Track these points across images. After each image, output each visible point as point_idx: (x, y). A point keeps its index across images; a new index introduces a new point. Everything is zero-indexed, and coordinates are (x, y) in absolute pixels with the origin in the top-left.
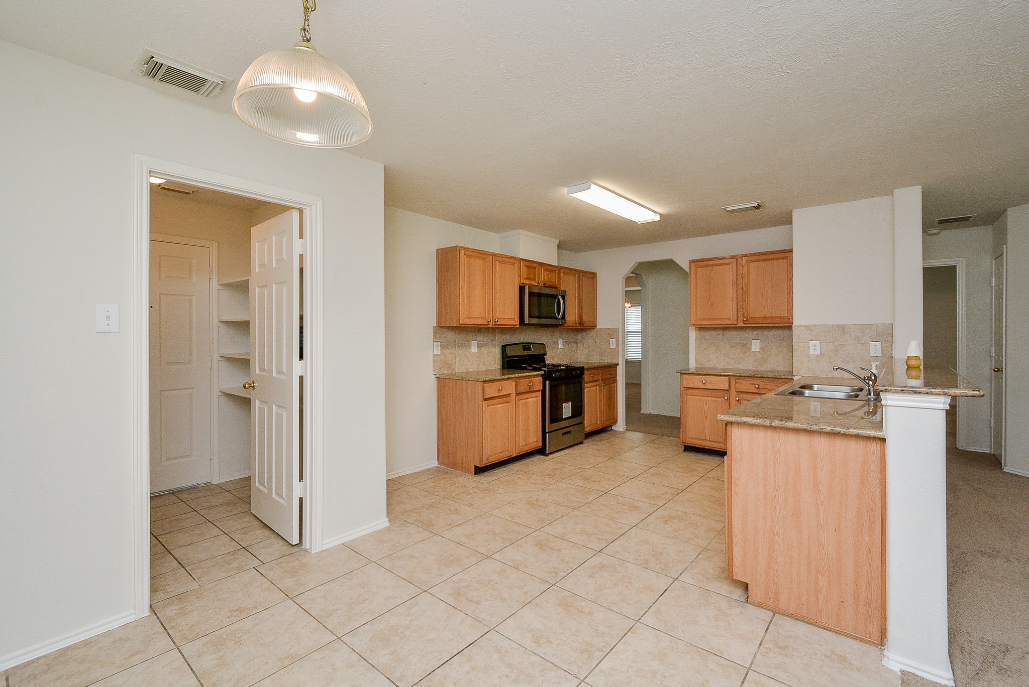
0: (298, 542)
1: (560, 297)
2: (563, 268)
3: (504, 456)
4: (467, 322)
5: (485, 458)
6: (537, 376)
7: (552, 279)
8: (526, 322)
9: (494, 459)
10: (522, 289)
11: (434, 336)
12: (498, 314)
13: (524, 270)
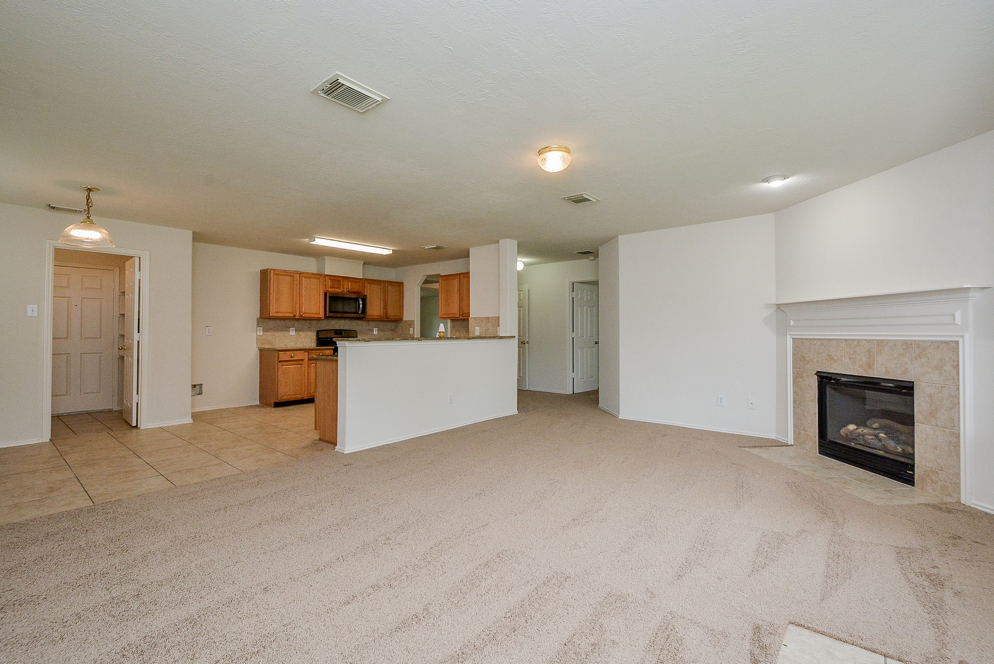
0: (135, 425)
1: (360, 299)
2: (367, 279)
3: (298, 397)
4: (275, 315)
5: (279, 397)
6: (329, 349)
7: (356, 287)
8: (327, 315)
9: (286, 398)
10: (326, 294)
11: (258, 324)
12: (303, 311)
13: (329, 283)
